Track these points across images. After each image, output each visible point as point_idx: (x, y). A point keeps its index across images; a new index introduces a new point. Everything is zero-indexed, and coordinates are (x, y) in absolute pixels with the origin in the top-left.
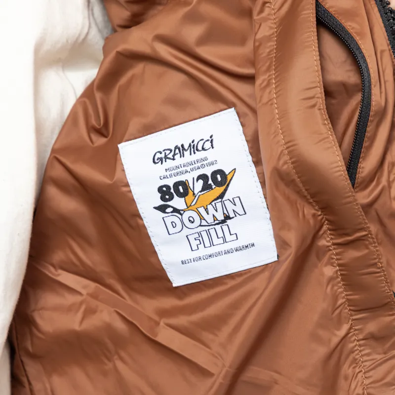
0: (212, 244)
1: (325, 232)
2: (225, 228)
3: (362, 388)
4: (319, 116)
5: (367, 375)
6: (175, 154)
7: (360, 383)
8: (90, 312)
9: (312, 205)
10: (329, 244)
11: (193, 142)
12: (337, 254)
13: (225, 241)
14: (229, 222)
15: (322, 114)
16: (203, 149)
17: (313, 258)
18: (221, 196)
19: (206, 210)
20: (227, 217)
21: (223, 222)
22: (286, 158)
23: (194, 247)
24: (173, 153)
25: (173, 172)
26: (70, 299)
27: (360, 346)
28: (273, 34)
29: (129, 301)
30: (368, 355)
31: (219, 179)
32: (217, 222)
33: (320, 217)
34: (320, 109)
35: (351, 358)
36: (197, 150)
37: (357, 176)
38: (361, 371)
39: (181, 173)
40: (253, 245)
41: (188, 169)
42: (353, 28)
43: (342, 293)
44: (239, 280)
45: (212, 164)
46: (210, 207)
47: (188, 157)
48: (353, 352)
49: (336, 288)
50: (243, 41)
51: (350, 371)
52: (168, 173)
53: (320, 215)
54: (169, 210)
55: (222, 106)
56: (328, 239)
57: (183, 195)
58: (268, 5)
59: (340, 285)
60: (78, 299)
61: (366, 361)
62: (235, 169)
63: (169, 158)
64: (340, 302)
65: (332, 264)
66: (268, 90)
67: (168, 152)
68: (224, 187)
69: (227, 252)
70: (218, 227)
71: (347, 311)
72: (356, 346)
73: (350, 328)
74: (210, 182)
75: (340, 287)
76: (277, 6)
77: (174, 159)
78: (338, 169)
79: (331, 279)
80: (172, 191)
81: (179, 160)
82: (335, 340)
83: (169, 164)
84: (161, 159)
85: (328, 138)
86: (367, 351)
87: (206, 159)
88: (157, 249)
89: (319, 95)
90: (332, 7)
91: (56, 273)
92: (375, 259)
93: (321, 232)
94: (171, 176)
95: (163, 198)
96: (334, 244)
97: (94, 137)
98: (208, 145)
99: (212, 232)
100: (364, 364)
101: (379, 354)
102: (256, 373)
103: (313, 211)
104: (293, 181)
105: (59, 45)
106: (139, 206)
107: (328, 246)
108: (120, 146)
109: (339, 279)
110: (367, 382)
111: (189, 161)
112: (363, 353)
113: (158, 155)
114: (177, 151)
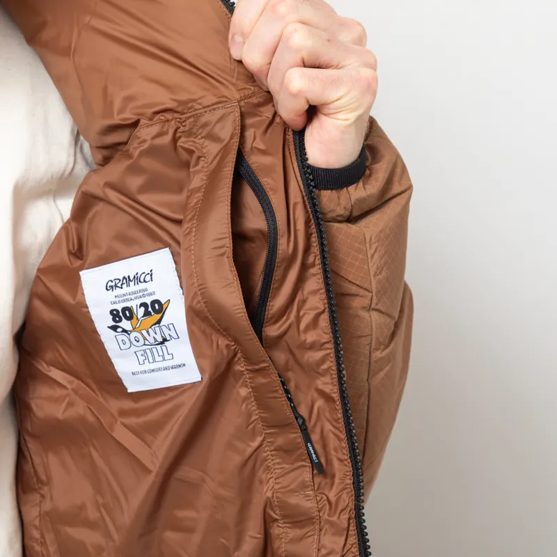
0: (154, 361)
1: (239, 359)
2: (164, 348)
3: (271, 492)
4: (227, 264)
5: (278, 481)
6: (122, 284)
7: (270, 488)
8: (71, 404)
9: (227, 338)
10: (243, 369)
11: (137, 274)
12: (250, 378)
13: (164, 360)
14: (166, 343)
15: (229, 261)
16: (145, 281)
17: (231, 380)
18: (159, 322)
19: (148, 332)
20: (165, 340)
21: (162, 343)
22: (200, 298)
23: (141, 362)
24: (121, 283)
25: (121, 299)
26: (59, 392)
27: (272, 455)
28: (203, 186)
29: (101, 399)
30: (278, 463)
31: (157, 307)
32: (157, 343)
33: (233, 347)
34: (228, 257)
35: (265, 465)
36: (140, 282)
37: (266, 313)
38: (272, 477)
39: (128, 300)
40: (184, 365)
41: (133, 297)
42: (268, 184)
43: (255, 410)
44: (176, 392)
45: (150, 294)
46: (150, 330)
47: (133, 287)
48: (266, 461)
49: (250, 406)
50: (180, 189)
51: (264, 476)
52: (117, 299)
53: (233, 345)
54: (119, 330)
55: (160, 245)
56: (242, 365)
57: (130, 318)
58: (202, 159)
59: (254, 404)
60: (64, 392)
61: (277, 469)
62: (169, 300)
63: (118, 287)
64: (253, 418)
65: (246, 386)
66: (188, 238)
67: (117, 281)
68: (161, 315)
69: (166, 369)
70: (158, 347)
71: (260, 426)
72: (268, 456)
73: (263, 441)
74: (150, 309)
75: (254, 406)
76: (210, 160)
77: (122, 288)
78: (239, 311)
79: (245, 399)
80: (121, 314)
81: (126, 289)
82: (250, 450)
83: (118, 291)
84: (112, 287)
85: (233, 283)
86: (278, 461)
87: (146, 290)
88: (113, 361)
89: (228, 245)
90: (255, 163)
91: (48, 369)
92: (276, 386)
93: (236, 359)
94: (119, 302)
95: (114, 320)
96: (247, 370)
97: (73, 259)
98: (148, 278)
99: (154, 350)
100: (276, 471)
101: (287, 464)
102: (187, 472)
103: (227, 342)
104: (206, 317)
105: (45, 180)
106: (96, 325)
107: (242, 371)
108: (81, 273)
109: (252, 399)
110: (277, 487)
111: (133, 290)
112: (275, 462)
113: (110, 284)
114: (125, 281)
